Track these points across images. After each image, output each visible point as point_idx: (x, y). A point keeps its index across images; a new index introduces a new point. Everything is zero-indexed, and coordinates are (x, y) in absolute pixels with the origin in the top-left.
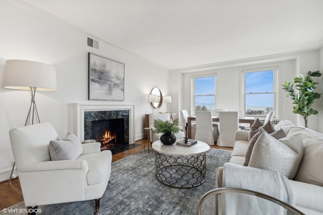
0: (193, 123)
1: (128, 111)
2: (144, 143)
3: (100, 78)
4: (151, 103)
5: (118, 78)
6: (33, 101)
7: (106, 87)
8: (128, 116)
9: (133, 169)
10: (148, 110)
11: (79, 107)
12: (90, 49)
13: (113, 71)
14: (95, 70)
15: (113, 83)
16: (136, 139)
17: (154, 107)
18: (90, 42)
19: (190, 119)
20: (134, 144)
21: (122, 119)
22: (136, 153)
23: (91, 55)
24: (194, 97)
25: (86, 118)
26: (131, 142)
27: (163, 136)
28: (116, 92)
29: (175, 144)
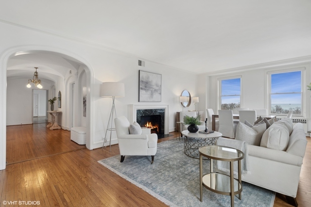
0: (217, 120)
1: (163, 110)
2: (176, 134)
3: (146, 87)
4: (182, 103)
5: (157, 85)
6: (113, 103)
7: (149, 92)
8: (164, 113)
9: (169, 148)
10: (179, 109)
11: (134, 107)
12: (140, 68)
13: (154, 80)
14: (143, 81)
15: (154, 90)
16: (170, 132)
17: (184, 106)
18: (140, 63)
19: (214, 117)
20: (168, 135)
21: (160, 115)
22: (170, 140)
23: (140, 72)
24: (220, 97)
25: (137, 114)
26: (166, 133)
27: (189, 127)
28: (156, 95)
29: (198, 132)
